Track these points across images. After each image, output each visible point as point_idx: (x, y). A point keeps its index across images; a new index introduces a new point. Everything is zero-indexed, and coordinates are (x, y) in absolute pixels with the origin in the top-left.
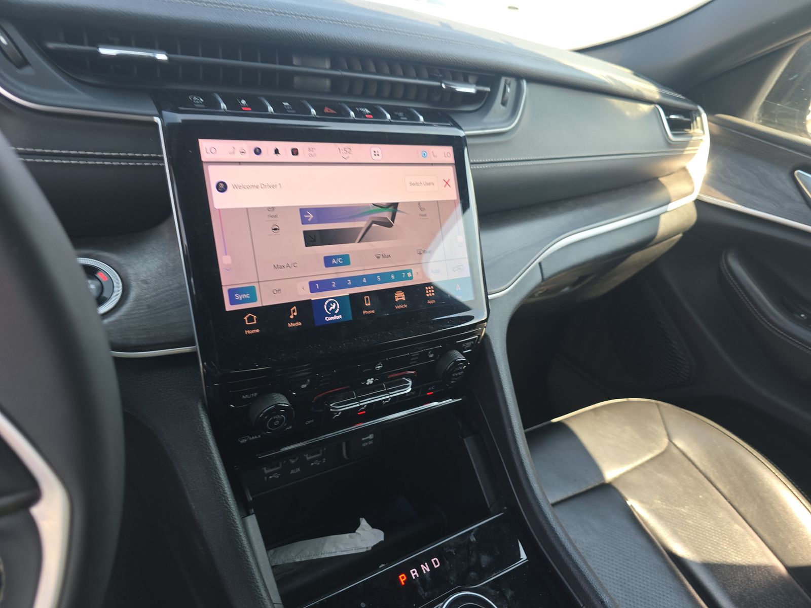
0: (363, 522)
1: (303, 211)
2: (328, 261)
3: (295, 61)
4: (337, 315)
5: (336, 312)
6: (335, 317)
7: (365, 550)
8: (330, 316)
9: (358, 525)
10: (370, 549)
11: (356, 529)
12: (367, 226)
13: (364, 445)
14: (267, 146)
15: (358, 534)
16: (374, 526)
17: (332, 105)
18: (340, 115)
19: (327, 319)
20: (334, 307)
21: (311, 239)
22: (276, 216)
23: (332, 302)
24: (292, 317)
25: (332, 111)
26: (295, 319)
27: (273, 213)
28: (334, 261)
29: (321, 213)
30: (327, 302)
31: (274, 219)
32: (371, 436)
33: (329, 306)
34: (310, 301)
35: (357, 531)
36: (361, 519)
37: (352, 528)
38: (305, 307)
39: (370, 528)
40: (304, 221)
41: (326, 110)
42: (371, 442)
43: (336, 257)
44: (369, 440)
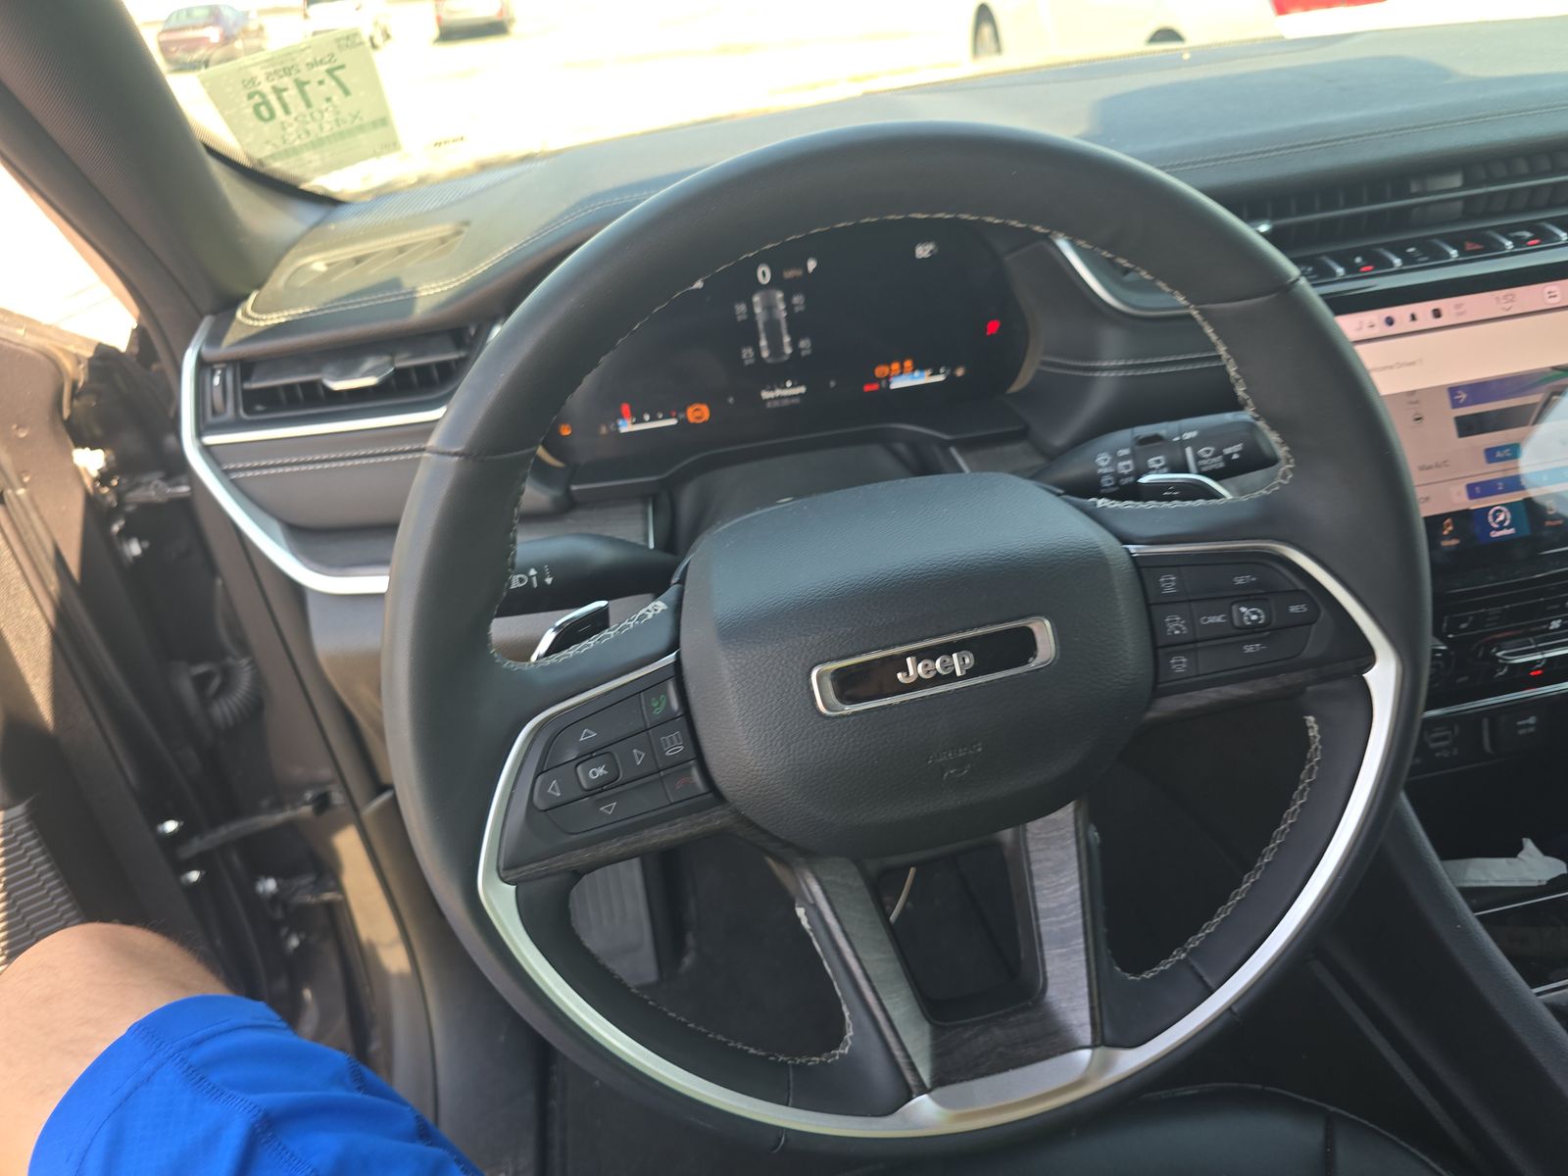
0: (1529, 844)
1: (1453, 390)
2: (1491, 455)
3: (1414, 188)
4: (1508, 527)
5: (1506, 524)
6: (1505, 532)
7: (1535, 884)
8: (1498, 530)
9: (1520, 848)
10: (1544, 883)
11: (1518, 852)
12: (1545, 399)
13: (1521, 732)
14: (1401, 313)
15: (1522, 860)
16: (1546, 852)
17: (1473, 236)
18: (1489, 248)
19: (1495, 534)
20: (1501, 518)
21: (1467, 427)
22: (1417, 402)
23: (1500, 511)
24: (1446, 533)
25: (1477, 247)
26: (1451, 536)
27: (1414, 399)
28: (1499, 454)
29: (1478, 390)
30: (1492, 511)
31: (1417, 405)
32: (1532, 720)
33: (1495, 517)
34: (1467, 511)
35: (1520, 855)
36: (1524, 840)
37: (1512, 850)
38: (1461, 517)
39: (1540, 855)
40: (1456, 404)
41: (1469, 246)
42: (1532, 729)
43: (1501, 448)
44: (1528, 726)
